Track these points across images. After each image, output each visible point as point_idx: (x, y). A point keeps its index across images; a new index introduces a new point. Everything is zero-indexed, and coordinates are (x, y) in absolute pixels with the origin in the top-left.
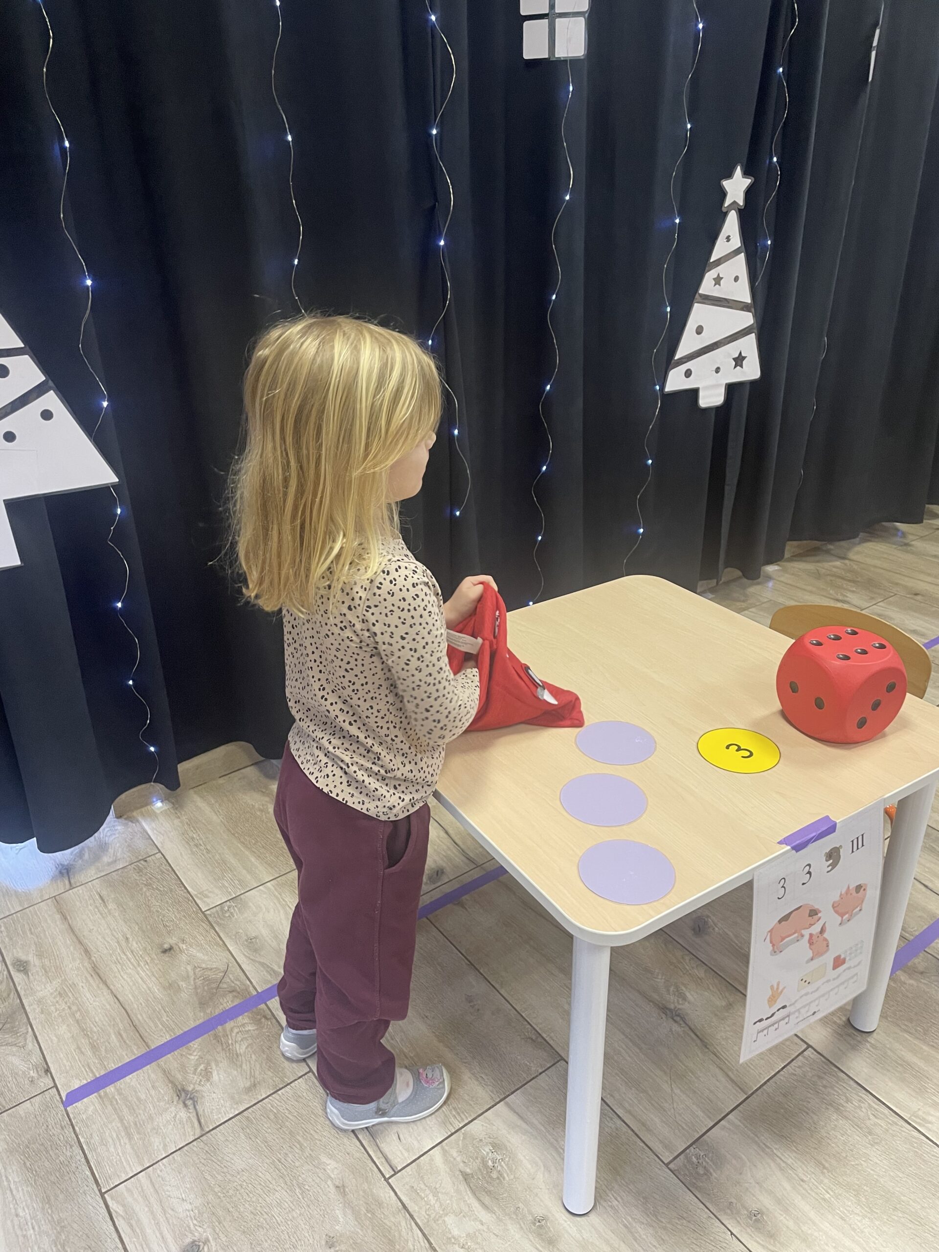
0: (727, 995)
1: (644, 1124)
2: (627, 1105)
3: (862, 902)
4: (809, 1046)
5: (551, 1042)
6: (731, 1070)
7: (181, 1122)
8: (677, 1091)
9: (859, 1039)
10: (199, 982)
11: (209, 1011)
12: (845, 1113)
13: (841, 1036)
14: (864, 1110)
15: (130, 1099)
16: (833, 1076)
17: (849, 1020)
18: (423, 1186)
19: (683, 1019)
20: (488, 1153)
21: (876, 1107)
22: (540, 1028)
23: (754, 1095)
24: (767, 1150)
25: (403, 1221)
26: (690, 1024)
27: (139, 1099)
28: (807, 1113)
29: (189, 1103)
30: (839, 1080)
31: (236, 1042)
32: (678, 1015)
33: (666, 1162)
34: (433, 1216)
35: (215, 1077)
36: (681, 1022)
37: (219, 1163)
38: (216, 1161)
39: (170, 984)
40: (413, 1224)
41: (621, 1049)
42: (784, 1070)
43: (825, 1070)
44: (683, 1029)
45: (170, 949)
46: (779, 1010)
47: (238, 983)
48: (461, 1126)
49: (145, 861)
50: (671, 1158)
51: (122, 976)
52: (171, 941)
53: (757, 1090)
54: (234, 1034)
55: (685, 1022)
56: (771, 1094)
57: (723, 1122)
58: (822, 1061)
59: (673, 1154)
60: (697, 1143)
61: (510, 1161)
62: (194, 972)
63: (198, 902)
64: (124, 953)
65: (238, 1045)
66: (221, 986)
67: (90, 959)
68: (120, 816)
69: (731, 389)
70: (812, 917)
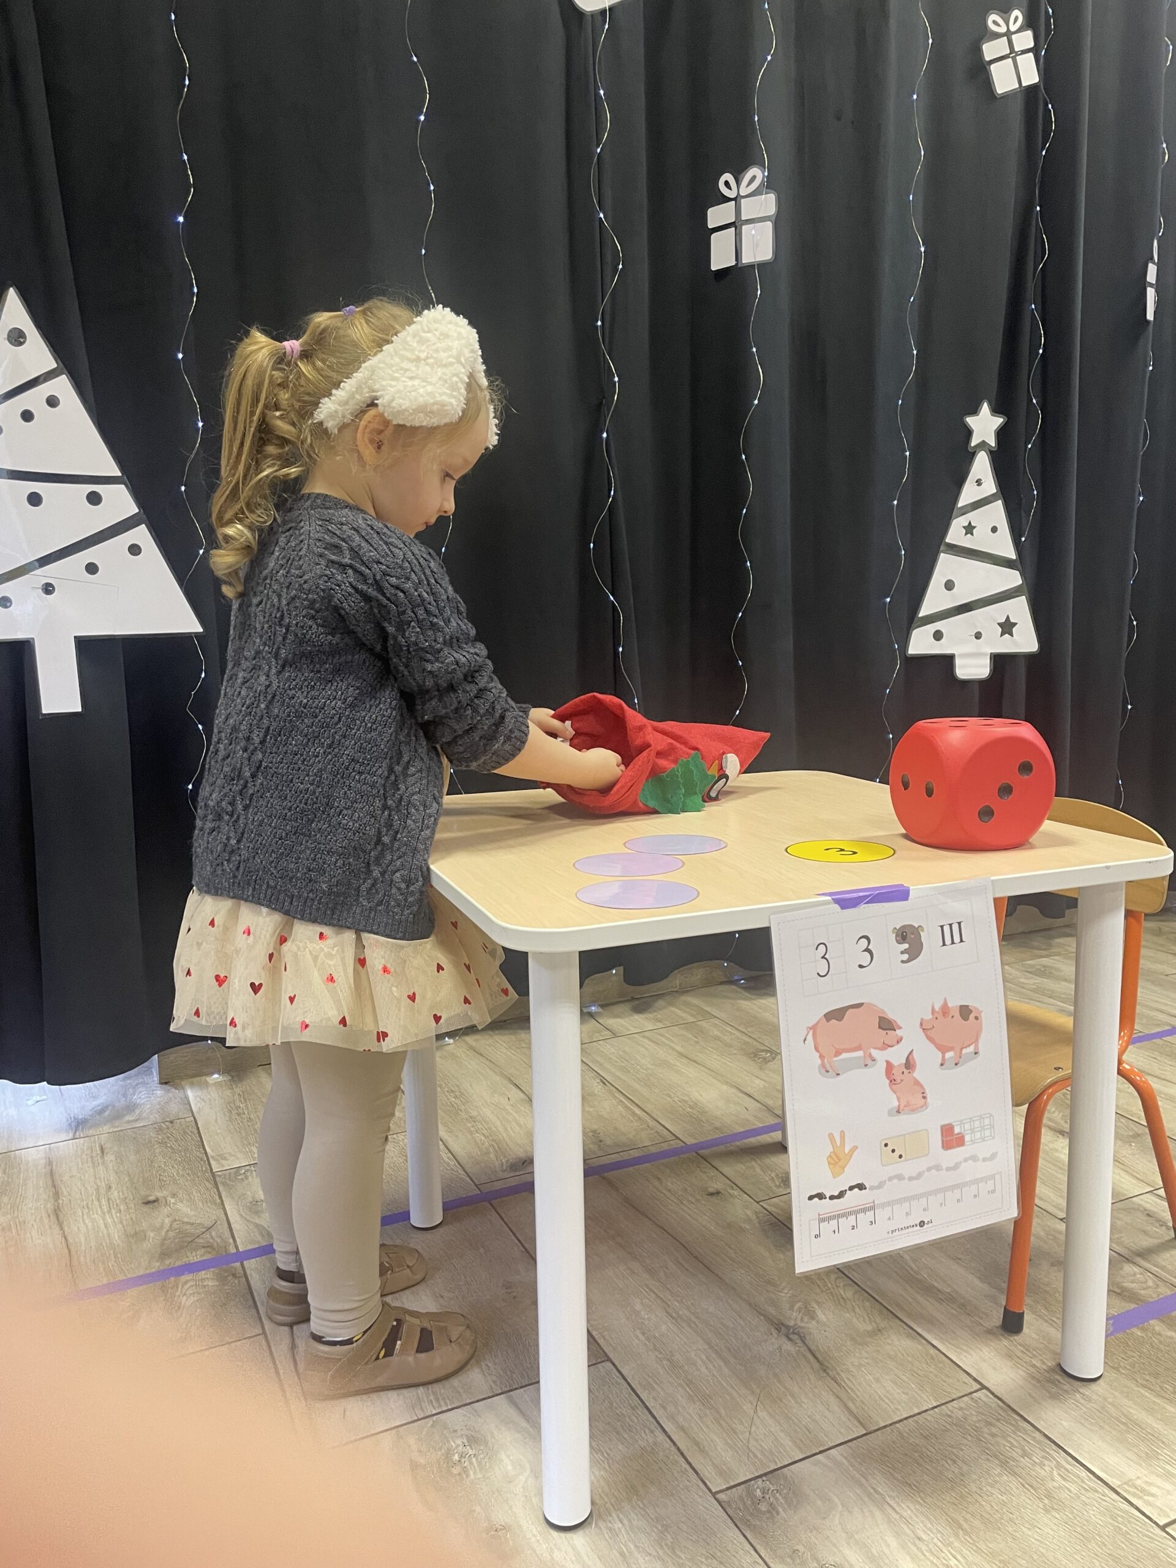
0: (878, 1320)
1: (697, 1444)
2: (680, 1420)
3: (976, 1041)
4: (984, 1387)
5: (601, 1341)
6: (853, 1400)
8: (762, 1414)
9: (1065, 1387)
10: (171, 1234)
12: (1016, 1470)
13: (1039, 1381)
14: (1046, 1468)
16: (1011, 1424)
17: (1059, 1365)
19: (803, 1340)
20: (458, 1446)
21: (1068, 1467)
23: (879, 1433)
24: (876, 1496)
26: (810, 1344)
28: (955, 1462)
30: (1020, 1431)
31: (185, 1294)
32: (798, 1334)
33: (714, 1491)
36: (799, 1341)
39: (136, 1233)
41: (698, 1360)
42: (936, 1410)
43: (1000, 1417)
44: (797, 1348)
45: (154, 1201)
46: (851, 1188)
47: (219, 1240)
48: (434, 1412)
49: (171, 1122)
50: (724, 1487)
51: (83, 1221)
52: (159, 1194)
53: (885, 1427)
54: (186, 1287)
55: (803, 1342)
56: (905, 1434)
57: (819, 1456)
58: (999, 1406)
59: (728, 1482)
60: (770, 1476)
61: (486, 1460)
62: (171, 1226)
63: (212, 1162)
64: (99, 1200)
65: (185, 1298)
66: (196, 1240)
67: (56, 1200)
68: (164, 1082)
69: (999, 660)
70: (885, 1032)
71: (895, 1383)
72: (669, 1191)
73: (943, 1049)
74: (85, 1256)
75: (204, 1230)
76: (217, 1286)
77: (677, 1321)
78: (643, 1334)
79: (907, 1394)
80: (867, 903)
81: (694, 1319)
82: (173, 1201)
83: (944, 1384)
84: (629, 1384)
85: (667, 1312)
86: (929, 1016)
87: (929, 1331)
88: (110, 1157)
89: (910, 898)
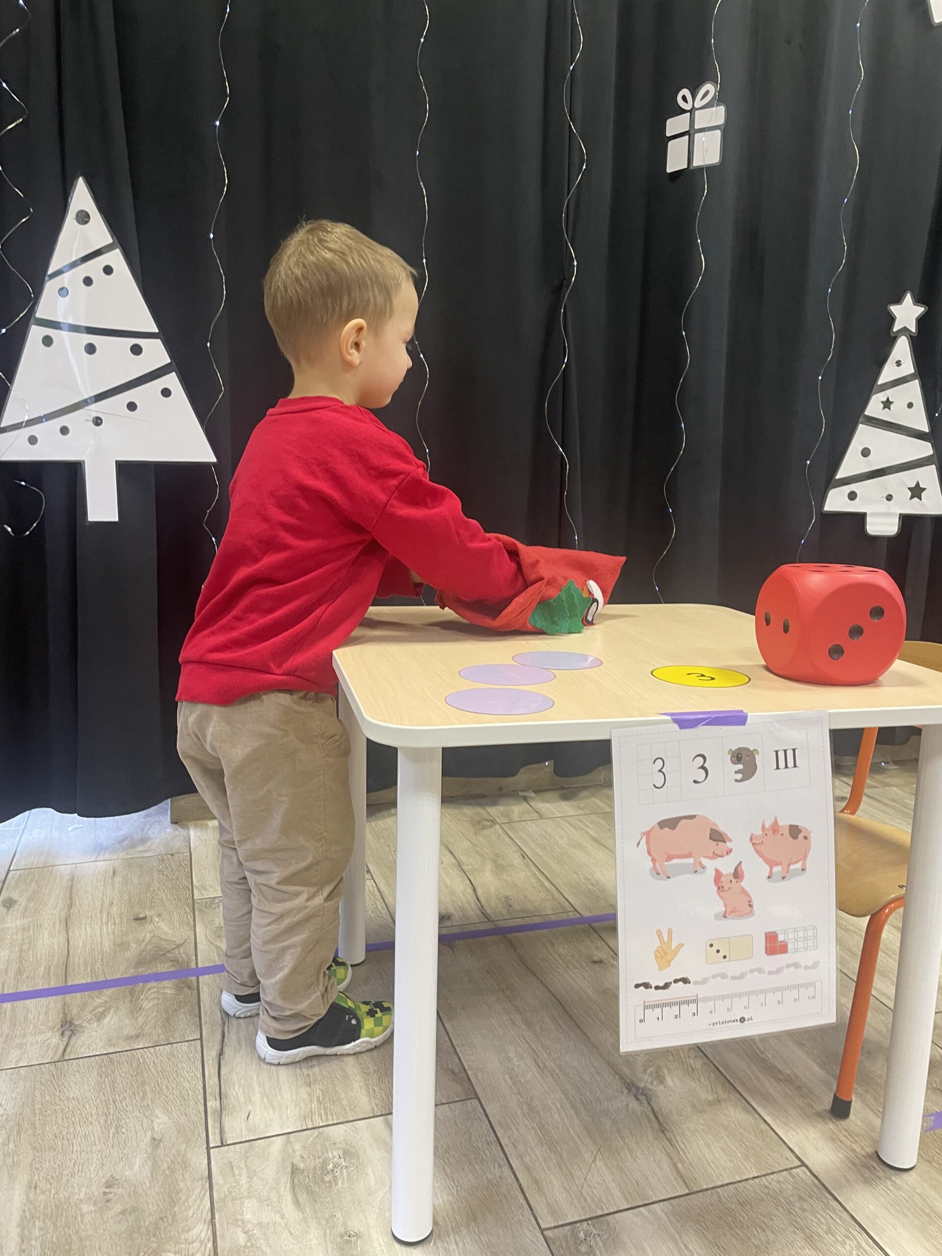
0: (720, 1090)
1: (537, 1182)
2: (527, 1159)
3: (805, 858)
4: (804, 1164)
5: (474, 1080)
6: (683, 1163)
7: (49, 1046)
8: (600, 1164)
9: (879, 1174)
10: (149, 947)
11: (140, 970)
12: (818, 1244)
13: (854, 1164)
14: (847, 1247)
15: (18, 1016)
16: (823, 1202)
17: (877, 1152)
18: (242, 1165)
19: (648, 1101)
20: (334, 1157)
21: (867, 1248)
22: (469, 1066)
23: (700, 1194)
24: (685, 1251)
25: (199, 1189)
26: (655, 1106)
27: (26, 1018)
28: (763, 1230)
29: (68, 1033)
30: (829, 1209)
31: (147, 998)
32: (646, 1095)
33: (543, 1227)
34: (234, 1194)
35: (106, 1021)
36: (645, 1102)
37: (56, 1087)
38: (55, 1084)
39: (122, 943)
40: (208, 1194)
41: (554, 1108)
42: (755, 1180)
43: (813, 1193)
44: (642, 1108)
45: (143, 919)
46: (676, 981)
47: (184, 956)
48: (321, 1124)
49: (172, 855)
50: (553, 1225)
51: (85, 928)
52: (148, 913)
53: (707, 1190)
54: (149, 992)
55: (649, 1103)
56: (724, 1200)
57: (641, 1209)
58: (813, 1183)
59: (557, 1221)
60: (596, 1220)
61: (355, 1172)
62: (151, 940)
63: (195, 891)
64: (101, 913)
65: (146, 1002)
66: (167, 954)
67: (69, 910)
68: (175, 822)
69: (907, 521)
70: (716, 843)
71: (723, 1151)
72: (559, 955)
73: (771, 863)
74: (79, 959)
75: (174, 946)
76: (174, 994)
77: (542, 1071)
78: (511, 1078)
79: (733, 1162)
80: (705, 725)
81: (557, 1071)
82: (157, 920)
83: (768, 1157)
84: (490, 1122)
85: (536, 1062)
86: (759, 832)
87: (764, 1107)
88: (118, 879)
89: (748, 722)
